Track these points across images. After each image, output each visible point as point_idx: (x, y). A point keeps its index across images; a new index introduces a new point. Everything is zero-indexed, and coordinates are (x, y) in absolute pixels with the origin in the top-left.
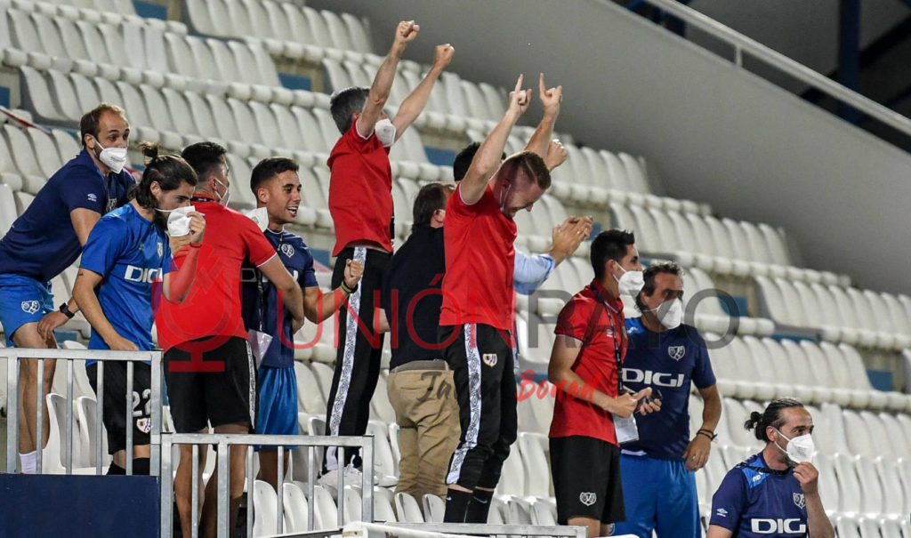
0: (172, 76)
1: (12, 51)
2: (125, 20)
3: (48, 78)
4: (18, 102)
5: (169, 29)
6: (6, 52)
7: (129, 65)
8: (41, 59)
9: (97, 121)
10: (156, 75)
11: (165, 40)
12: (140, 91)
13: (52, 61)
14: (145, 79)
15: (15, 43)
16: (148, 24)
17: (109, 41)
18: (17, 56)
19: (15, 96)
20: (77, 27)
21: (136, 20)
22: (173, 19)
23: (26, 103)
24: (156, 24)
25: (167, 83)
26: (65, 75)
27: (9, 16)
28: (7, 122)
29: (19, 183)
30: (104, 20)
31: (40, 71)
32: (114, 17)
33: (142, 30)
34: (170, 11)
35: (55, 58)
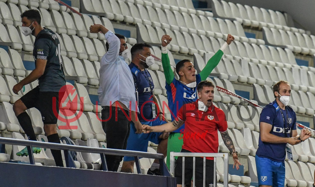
0: (310, 87)
1: (250, 78)
2: (293, 66)
3: (264, 88)
4: (253, 97)
5: (309, 70)
6: (248, 78)
7: (294, 83)
8: (261, 81)
9: (279, 86)
10: (304, 87)
11: (308, 74)
12: (298, 93)
13: (265, 82)
14: (300, 89)
15: (252, 75)
16: (301, 68)
17: (287, 74)
18: (252, 80)
19: (251, 95)
20: (275, 69)
21: (297, 66)
22: (311, 66)
23: (256, 98)
24: (305, 68)
25: (308, 90)
26: (270, 87)
27: (249, 64)
28: (248, 105)
29: (253, 128)
30: (285, 66)
31: (261, 86)
32: (289, 65)
33: (299, 70)
34: (310, 63)
35: (267, 81)
